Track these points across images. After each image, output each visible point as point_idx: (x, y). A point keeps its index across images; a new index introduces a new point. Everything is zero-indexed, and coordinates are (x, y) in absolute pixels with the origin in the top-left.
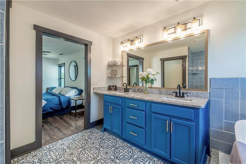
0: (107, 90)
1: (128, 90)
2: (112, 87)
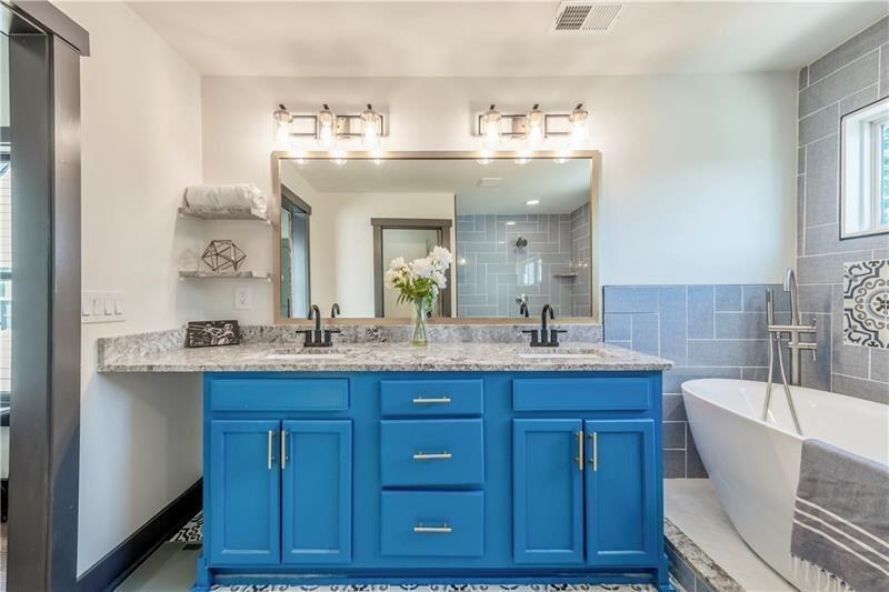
0: (182, 344)
1: (328, 338)
2: (210, 330)
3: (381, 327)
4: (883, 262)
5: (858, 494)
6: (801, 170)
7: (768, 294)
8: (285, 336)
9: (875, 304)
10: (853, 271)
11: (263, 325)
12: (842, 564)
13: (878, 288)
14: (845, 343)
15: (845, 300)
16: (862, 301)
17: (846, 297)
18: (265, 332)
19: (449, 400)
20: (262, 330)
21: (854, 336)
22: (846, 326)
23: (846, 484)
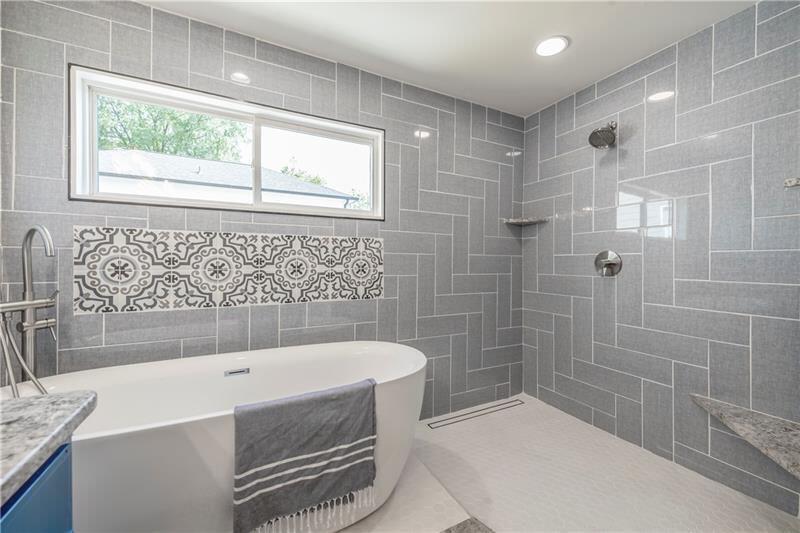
4: (117, 230)
5: (285, 432)
9: (109, 270)
10: (84, 235)
13: (112, 254)
14: (75, 314)
15: (75, 267)
16: (95, 267)
17: (76, 263)
21: (87, 304)
22: (76, 294)
23: (276, 430)
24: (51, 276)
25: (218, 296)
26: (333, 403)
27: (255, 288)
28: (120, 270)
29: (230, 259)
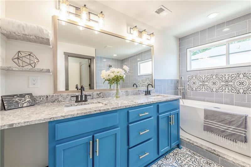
1: (86, 98)
2: (17, 99)
3: (101, 93)
5: (215, 116)
6: (180, 57)
7: (177, 81)
8: (60, 99)
9: (192, 83)
10: (189, 77)
11: (48, 95)
12: (213, 130)
13: (193, 80)
14: (188, 90)
17: (188, 82)
18: (49, 98)
19: (148, 113)
20: (47, 97)
22: (188, 87)
23: (213, 115)
24: (185, 84)
25: (214, 90)
26: (229, 115)
27: (225, 88)
28: (194, 83)
29: (218, 81)
